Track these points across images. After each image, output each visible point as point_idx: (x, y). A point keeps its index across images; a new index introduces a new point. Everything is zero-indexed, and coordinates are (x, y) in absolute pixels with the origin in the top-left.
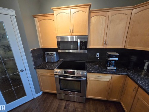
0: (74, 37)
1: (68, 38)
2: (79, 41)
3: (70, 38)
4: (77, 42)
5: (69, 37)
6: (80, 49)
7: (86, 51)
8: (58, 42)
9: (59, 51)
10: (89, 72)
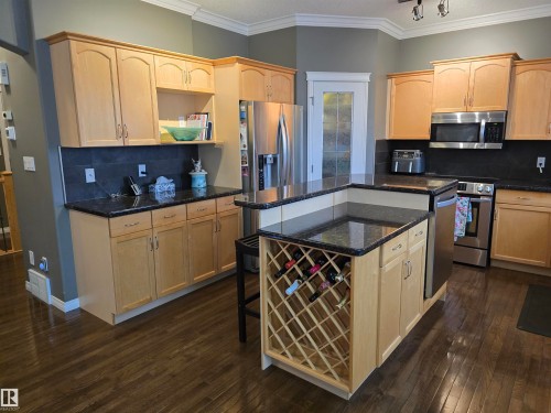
0: (477, 114)
1: (456, 117)
2: (483, 123)
3: (462, 117)
4: (479, 125)
5: (459, 115)
6: (486, 141)
7: (499, 146)
8: (433, 125)
9: (434, 145)
10: (502, 188)
